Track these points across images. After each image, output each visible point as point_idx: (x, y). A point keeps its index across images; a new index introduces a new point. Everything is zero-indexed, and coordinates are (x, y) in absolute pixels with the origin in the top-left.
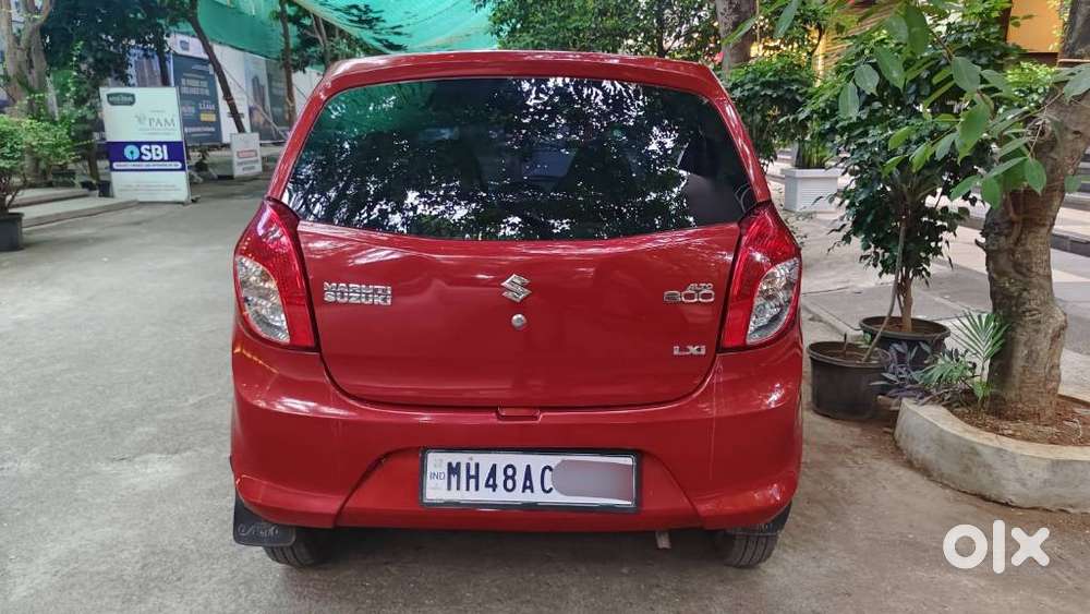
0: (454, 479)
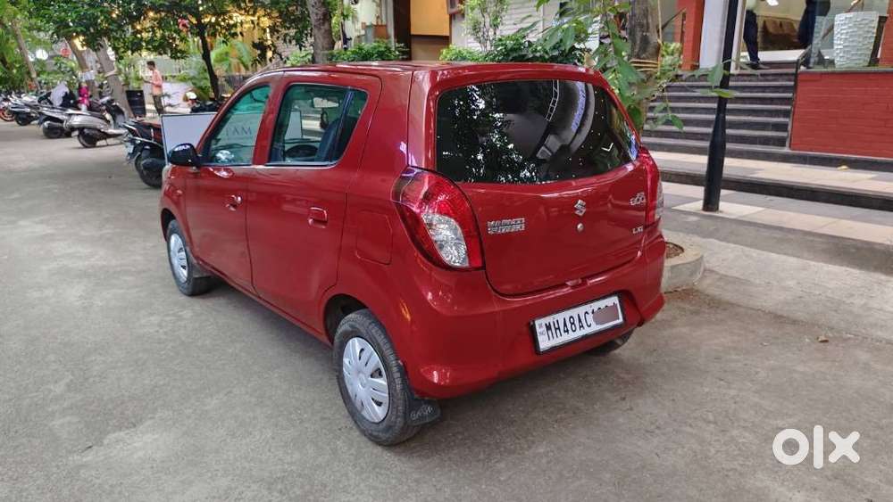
0: (550, 332)
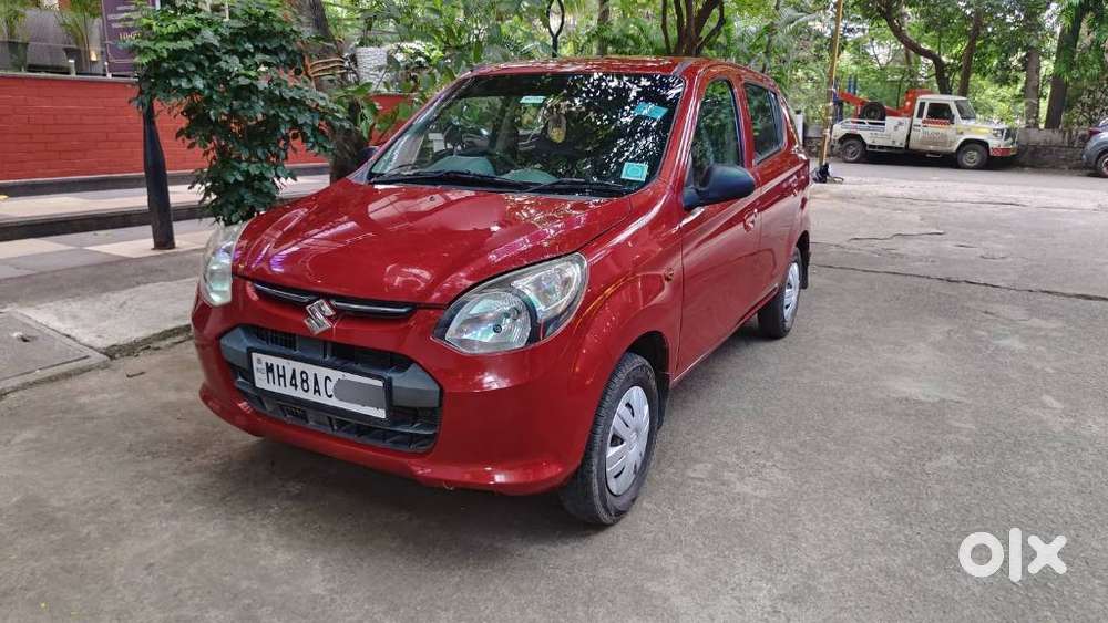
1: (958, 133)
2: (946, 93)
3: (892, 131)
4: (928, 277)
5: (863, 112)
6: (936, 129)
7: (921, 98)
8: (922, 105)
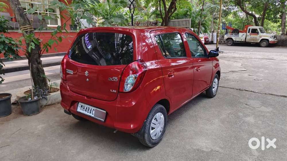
1: (260, 37)
2: (257, 26)
3: (241, 37)
4: (233, 89)
5: (233, 31)
6: (254, 36)
7: (249, 27)
8: (250, 29)
